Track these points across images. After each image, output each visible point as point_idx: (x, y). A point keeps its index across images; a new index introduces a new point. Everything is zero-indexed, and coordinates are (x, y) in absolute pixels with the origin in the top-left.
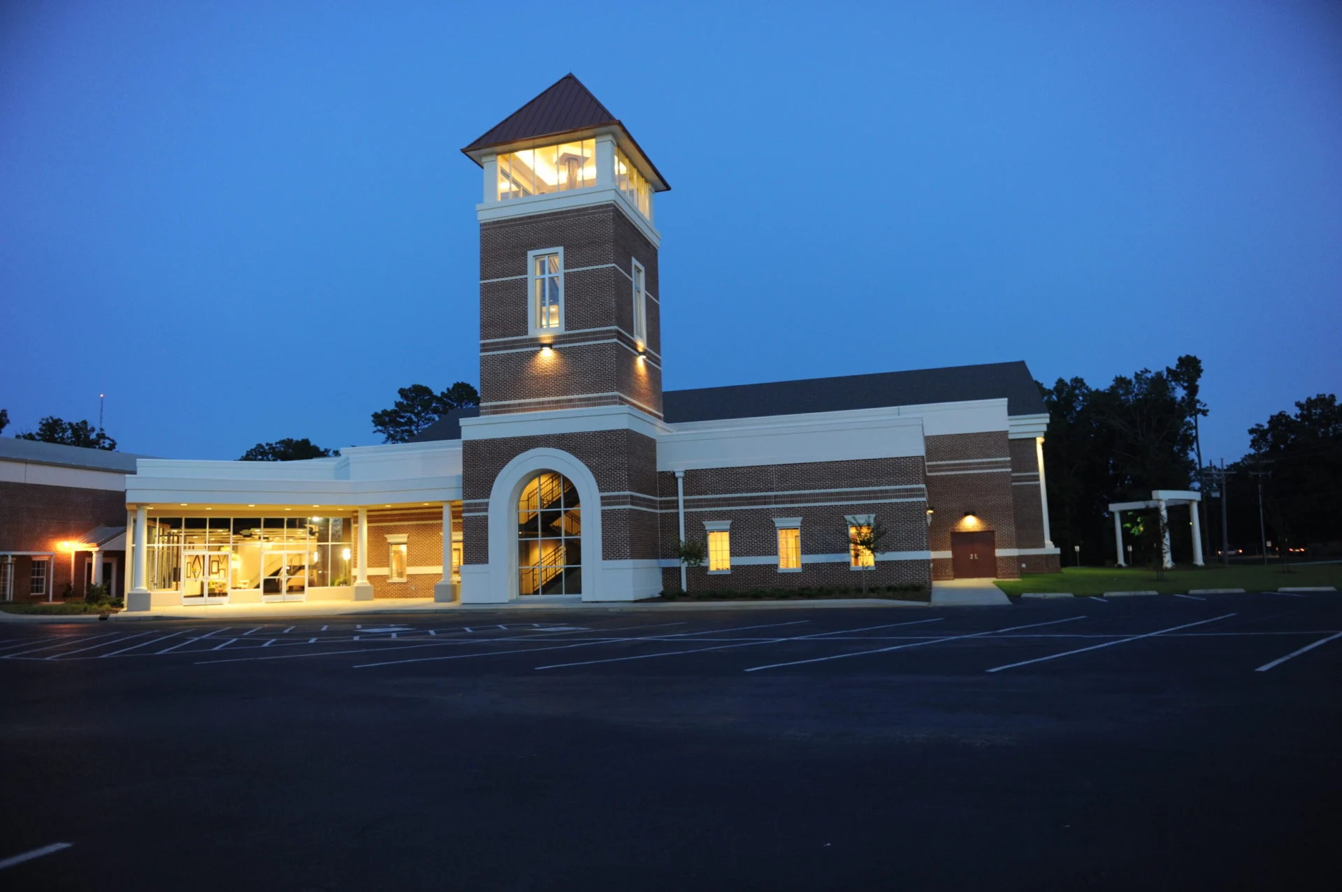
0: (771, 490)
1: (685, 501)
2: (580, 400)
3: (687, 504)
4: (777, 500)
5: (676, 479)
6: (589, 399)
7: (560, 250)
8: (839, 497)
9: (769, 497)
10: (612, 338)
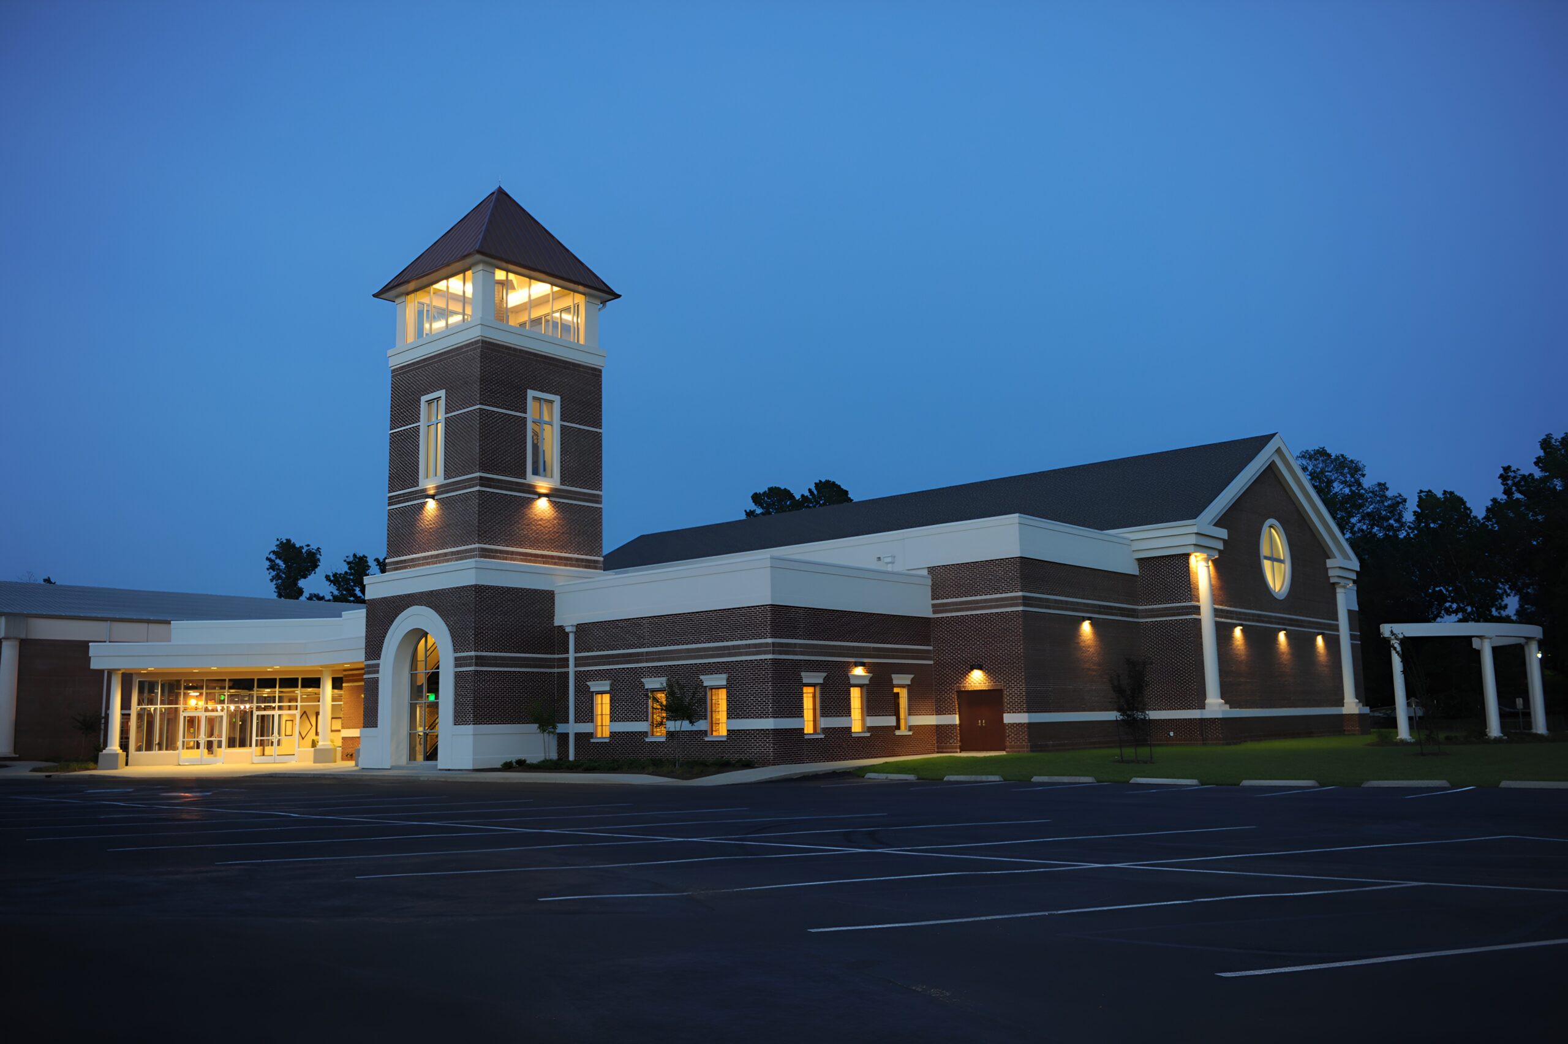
0: (642, 646)
1: (576, 659)
2: (452, 553)
3: (579, 662)
4: (649, 657)
5: (567, 634)
6: (458, 552)
7: (442, 393)
8: (691, 655)
9: (641, 654)
10: (476, 486)
